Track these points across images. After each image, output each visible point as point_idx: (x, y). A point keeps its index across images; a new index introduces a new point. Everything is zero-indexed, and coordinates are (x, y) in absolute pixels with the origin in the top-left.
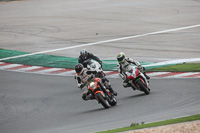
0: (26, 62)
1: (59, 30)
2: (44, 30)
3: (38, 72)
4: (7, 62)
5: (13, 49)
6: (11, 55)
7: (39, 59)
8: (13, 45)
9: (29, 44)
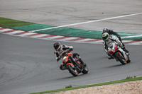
0: (52, 33)
1: (76, 11)
2: (65, 10)
3: (60, 40)
4: (39, 33)
5: (43, 23)
6: (42, 28)
7: (61, 31)
8: (44, 21)
9: (55, 20)
